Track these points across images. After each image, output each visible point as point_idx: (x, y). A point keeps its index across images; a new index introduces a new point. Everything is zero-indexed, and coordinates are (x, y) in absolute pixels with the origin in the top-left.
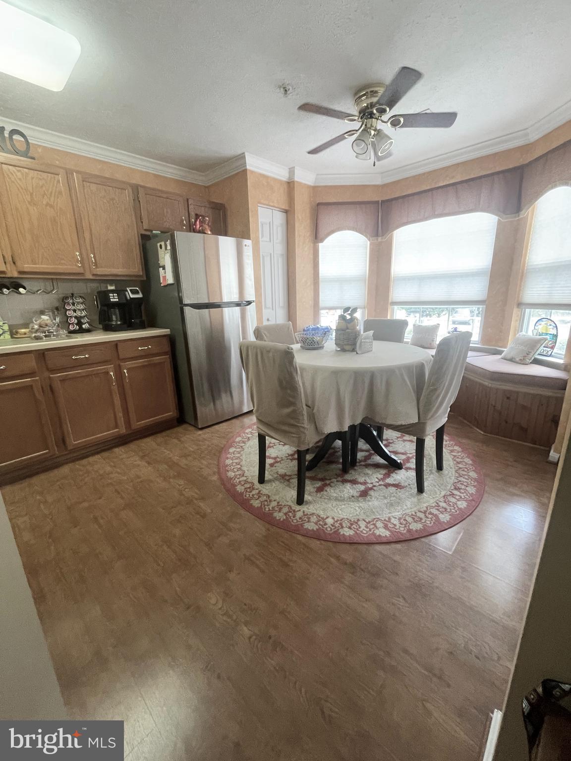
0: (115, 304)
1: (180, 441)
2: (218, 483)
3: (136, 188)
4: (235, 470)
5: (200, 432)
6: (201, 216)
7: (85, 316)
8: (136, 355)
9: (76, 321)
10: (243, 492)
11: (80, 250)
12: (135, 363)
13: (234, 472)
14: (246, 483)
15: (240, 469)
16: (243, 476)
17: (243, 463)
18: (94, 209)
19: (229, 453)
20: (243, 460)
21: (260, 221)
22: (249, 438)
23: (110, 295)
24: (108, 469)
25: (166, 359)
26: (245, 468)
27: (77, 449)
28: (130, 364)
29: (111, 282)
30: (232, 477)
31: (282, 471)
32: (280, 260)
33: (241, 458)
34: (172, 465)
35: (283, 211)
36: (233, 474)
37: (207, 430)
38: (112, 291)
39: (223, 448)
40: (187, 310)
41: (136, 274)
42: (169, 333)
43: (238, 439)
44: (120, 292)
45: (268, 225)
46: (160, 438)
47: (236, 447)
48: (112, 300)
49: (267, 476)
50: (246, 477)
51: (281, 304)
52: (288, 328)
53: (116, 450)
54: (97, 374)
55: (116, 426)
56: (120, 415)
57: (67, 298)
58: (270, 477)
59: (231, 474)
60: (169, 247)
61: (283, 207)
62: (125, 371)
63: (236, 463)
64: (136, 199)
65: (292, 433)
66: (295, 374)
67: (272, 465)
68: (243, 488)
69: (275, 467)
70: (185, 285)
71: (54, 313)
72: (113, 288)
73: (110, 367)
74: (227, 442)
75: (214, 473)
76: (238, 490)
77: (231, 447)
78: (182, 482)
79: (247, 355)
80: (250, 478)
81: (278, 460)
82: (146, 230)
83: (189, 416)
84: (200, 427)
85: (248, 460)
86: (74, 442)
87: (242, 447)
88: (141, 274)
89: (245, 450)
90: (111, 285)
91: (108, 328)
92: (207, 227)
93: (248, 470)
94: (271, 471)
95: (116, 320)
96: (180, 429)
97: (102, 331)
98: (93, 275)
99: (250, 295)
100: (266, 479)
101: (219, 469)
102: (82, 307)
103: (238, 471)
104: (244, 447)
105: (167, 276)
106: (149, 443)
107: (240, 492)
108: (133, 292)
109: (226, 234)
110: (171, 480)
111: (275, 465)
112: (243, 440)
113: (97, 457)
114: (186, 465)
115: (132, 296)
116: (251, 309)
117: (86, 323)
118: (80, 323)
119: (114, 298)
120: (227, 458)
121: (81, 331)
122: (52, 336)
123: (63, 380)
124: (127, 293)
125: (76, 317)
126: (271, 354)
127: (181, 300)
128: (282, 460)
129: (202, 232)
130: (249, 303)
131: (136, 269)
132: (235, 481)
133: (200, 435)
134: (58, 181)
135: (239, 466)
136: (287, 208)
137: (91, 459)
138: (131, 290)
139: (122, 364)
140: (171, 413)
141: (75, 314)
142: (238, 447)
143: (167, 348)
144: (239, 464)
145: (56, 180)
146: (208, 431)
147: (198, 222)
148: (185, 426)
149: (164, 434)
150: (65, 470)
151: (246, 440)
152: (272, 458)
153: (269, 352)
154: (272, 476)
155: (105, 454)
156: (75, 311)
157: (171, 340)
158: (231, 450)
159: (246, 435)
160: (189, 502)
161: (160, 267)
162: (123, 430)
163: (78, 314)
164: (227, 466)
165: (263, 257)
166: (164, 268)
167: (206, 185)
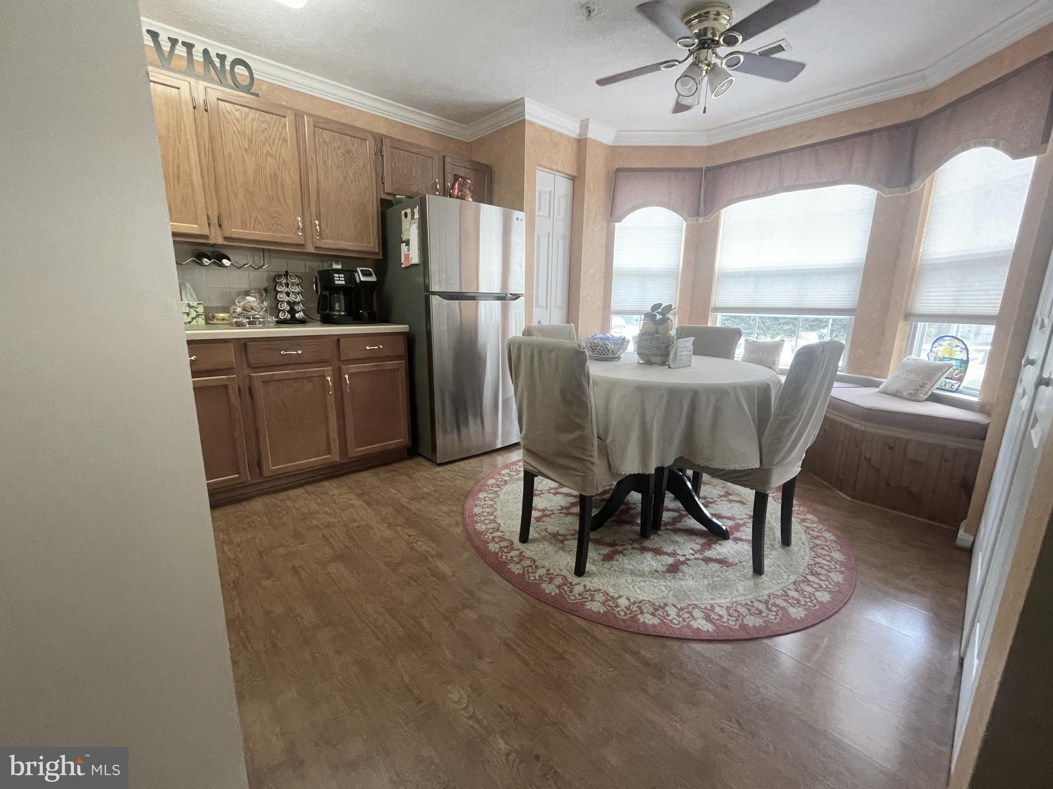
0: (340, 287)
1: (411, 478)
2: (463, 539)
3: (380, 140)
4: (487, 522)
5: (439, 469)
6: (461, 177)
7: (299, 302)
8: (362, 356)
9: (288, 308)
10: (498, 552)
11: (303, 214)
12: (357, 367)
13: (485, 524)
14: (502, 541)
15: (491, 522)
16: (498, 530)
17: (498, 513)
18: (325, 163)
19: (478, 499)
20: (498, 509)
21: (537, 188)
22: (505, 481)
23: (335, 275)
24: (314, 507)
25: (399, 364)
26: (500, 521)
27: (275, 477)
28: (353, 368)
29: (337, 259)
30: (482, 530)
31: (552, 529)
32: (561, 242)
33: (495, 506)
34: (399, 509)
35: (569, 177)
36: (484, 527)
37: (449, 467)
38: (338, 271)
39: (469, 492)
40: (435, 301)
41: (368, 249)
42: (407, 330)
43: (491, 482)
44: (349, 274)
45: (548, 194)
46: (383, 472)
47: (487, 492)
48: (336, 282)
49: (532, 534)
50: (501, 532)
51: (558, 304)
52: (570, 332)
53: (326, 484)
54: (309, 379)
55: (329, 451)
56: (334, 435)
57: (280, 276)
58: (536, 535)
59: (481, 527)
60: (417, 216)
61: (570, 172)
62: (347, 377)
63: (488, 513)
64: (379, 153)
65: (575, 470)
66: (585, 384)
67: (538, 519)
68: (498, 546)
69: (543, 521)
70: (433, 267)
71: (261, 295)
72: (339, 267)
73: (328, 370)
74: (475, 484)
75: (457, 524)
76: (490, 548)
77: (481, 491)
78: (412, 532)
79: (519, 357)
80: (508, 534)
81: (548, 513)
82: (388, 194)
83: (425, 448)
84: (438, 462)
85: (505, 510)
86: (271, 467)
87: (496, 492)
88: (377, 250)
89: (500, 497)
90: (337, 263)
91: (327, 320)
92: (468, 192)
93: (504, 524)
94: (537, 527)
95: (339, 308)
96: (409, 463)
97: (319, 323)
98: (316, 248)
99: (517, 285)
100: (530, 537)
101: (464, 519)
102: (297, 289)
103: (490, 523)
104: (499, 493)
105: (411, 254)
106: (368, 478)
107: (493, 551)
108: (366, 274)
109: (490, 202)
110: (398, 528)
111: (543, 519)
112: (498, 483)
113: (300, 491)
114: (419, 510)
115: (363, 279)
116: (518, 305)
117: (300, 311)
118: (292, 312)
119: (340, 280)
120: (476, 506)
121: (293, 321)
122: (257, 323)
123: (266, 382)
124: (356, 274)
125: (289, 303)
126: (553, 355)
127: (427, 288)
128: (553, 514)
129: (462, 198)
130: (516, 297)
131: (371, 244)
132: (486, 537)
133: (438, 472)
134: (285, 125)
135: (492, 518)
136: (574, 174)
137: (292, 493)
138: (361, 271)
139: (343, 367)
140: (401, 440)
141: (287, 299)
142: (490, 491)
143: (402, 350)
144: (492, 515)
145: (282, 124)
146: (449, 468)
147: (457, 185)
148: (419, 460)
149: (390, 467)
150: (257, 505)
151: (502, 483)
152: (539, 510)
153: (551, 351)
154: (539, 534)
155: (309, 488)
156: (288, 294)
157: (409, 340)
158: (482, 495)
159: (502, 477)
160: (424, 558)
161: (403, 242)
162: (335, 457)
163: (292, 298)
164: (476, 515)
165: (539, 238)
166: (407, 243)
167: (469, 141)
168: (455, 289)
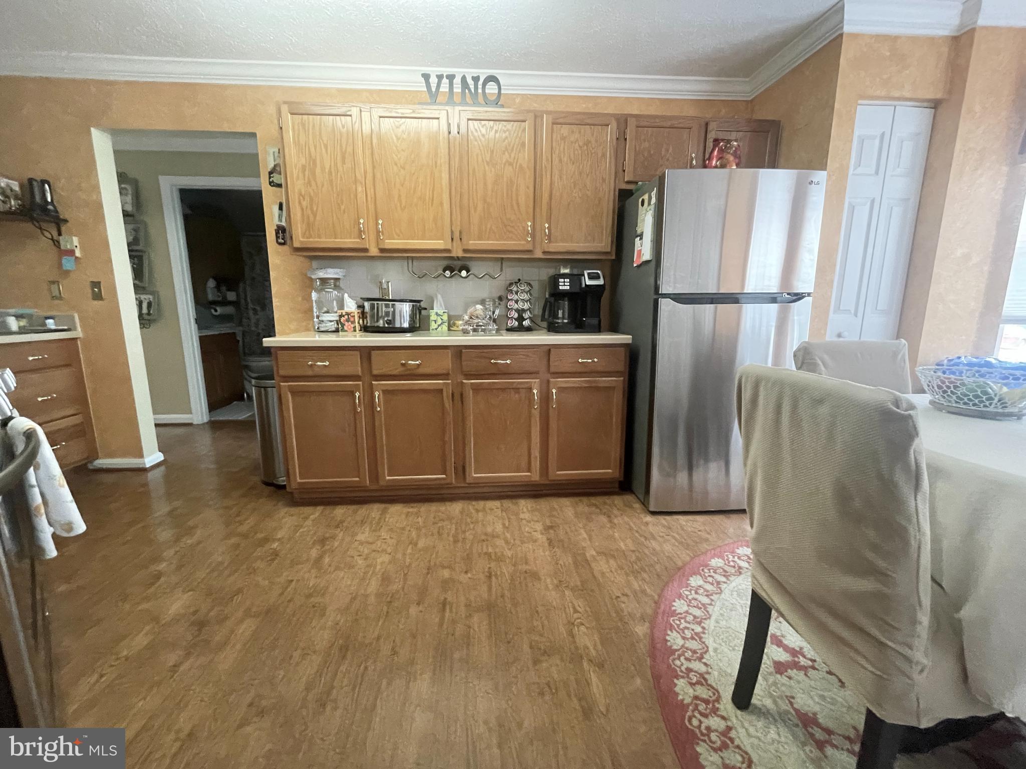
0: (564, 294)
1: (610, 522)
2: (643, 648)
3: (623, 121)
4: (688, 634)
5: (649, 518)
6: (723, 140)
7: (527, 310)
8: (574, 370)
9: (516, 315)
10: (689, 705)
11: (534, 218)
12: (568, 382)
13: (684, 638)
14: (702, 685)
15: (697, 637)
16: (700, 659)
17: (710, 624)
18: (560, 161)
19: (688, 585)
20: (713, 618)
21: (857, 133)
22: (740, 568)
23: (560, 280)
24: (499, 528)
25: (616, 381)
26: (710, 642)
27: (477, 484)
28: (562, 381)
29: (565, 262)
30: (675, 647)
31: (806, 702)
32: (897, 211)
33: (710, 609)
34: (582, 562)
35: (925, 104)
36: (680, 642)
37: (663, 519)
38: (564, 276)
39: (679, 569)
40: (666, 305)
41: (601, 250)
42: (630, 342)
43: (716, 562)
44: (575, 278)
45: (877, 142)
46: (583, 505)
47: (705, 579)
48: (561, 288)
49: (760, 695)
50: (705, 664)
51: (882, 305)
52: (895, 354)
53: (522, 502)
54: (517, 390)
55: (529, 470)
56: (536, 453)
57: (511, 284)
58: (768, 703)
59: (675, 640)
60: (654, 200)
62: (554, 391)
63: (695, 617)
64: (622, 138)
65: (857, 651)
67: (780, 668)
68: (691, 691)
69: (790, 678)
71: (494, 303)
72: (567, 271)
73: (535, 382)
74: (692, 558)
75: (643, 619)
76: (677, 689)
77: (695, 574)
78: (580, 604)
79: (754, 401)
80: (716, 673)
81: (803, 661)
82: (628, 182)
83: (638, 483)
84: (652, 509)
85: (723, 623)
86: (474, 475)
87: (718, 583)
88: (609, 250)
89: (723, 595)
90: (565, 267)
91: (553, 328)
92: (731, 158)
93: (715, 650)
94: (775, 684)
95: (562, 315)
96: (618, 500)
97: (545, 331)
98: (544, 253)
99: (805, 281)
100: (754, 701)
101: (656, 613)
102: (526, 296)
103: (692, 638)
104: (723, 586)
105: (644, 249)
106: (567, 508)
107: (680, 697)
108: (592, 277)
110: (567, 593)
111: (790, 672)
112: (726, 568)
113: (496, 504)
114: (603, 574)
115: (589, 282)
116: (801, 311)
117: (527, 319)
118: (521, 319)
119: (564, 285)
120: (680, 597)
121: (521, 329)
122: (480, 330)
123: (476, 389)
124: (583, 277)
125: (517, 311)
127: (657, 288)
128: (814, 668)
129: (721, 166)
130: (798, 297)
131: (603, 243)
132: (678, 663)
133: (647, 524)
134: (524, 130)
135: (698, 629)
136: (939, 96)
137: (490, 504)
138: (589, 274)
139: (551, 380)
140: (610, 471)
141: (516, 306)
142: (710, 579)
143: (621, 365)
144: (699, 623)
145: (522, 128)
146: (664, 522)
147: (716, 153)
148: (629, 498)
149: (594, 500)
150: (456, 508)
151: (733, 571)
152: (786, 649)
154: (775, 702)
155: (507, 503)
156: (517, 302)
157: (632, 355)
158: (695, 581)
159: (736, 559)
160: (577, 657)
161: (637, 236)
162: (535, 476)
163: (521, 305)
164: (674, 613)
165: (852, 209)
166: (641, 236)
167: (750, 99)
168: (712, 289)
